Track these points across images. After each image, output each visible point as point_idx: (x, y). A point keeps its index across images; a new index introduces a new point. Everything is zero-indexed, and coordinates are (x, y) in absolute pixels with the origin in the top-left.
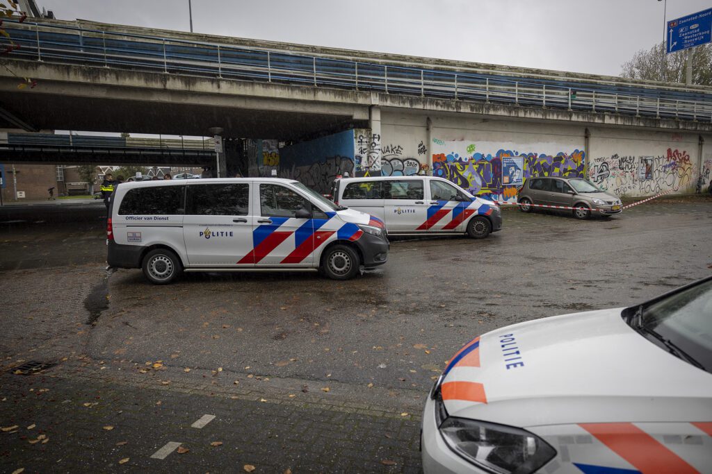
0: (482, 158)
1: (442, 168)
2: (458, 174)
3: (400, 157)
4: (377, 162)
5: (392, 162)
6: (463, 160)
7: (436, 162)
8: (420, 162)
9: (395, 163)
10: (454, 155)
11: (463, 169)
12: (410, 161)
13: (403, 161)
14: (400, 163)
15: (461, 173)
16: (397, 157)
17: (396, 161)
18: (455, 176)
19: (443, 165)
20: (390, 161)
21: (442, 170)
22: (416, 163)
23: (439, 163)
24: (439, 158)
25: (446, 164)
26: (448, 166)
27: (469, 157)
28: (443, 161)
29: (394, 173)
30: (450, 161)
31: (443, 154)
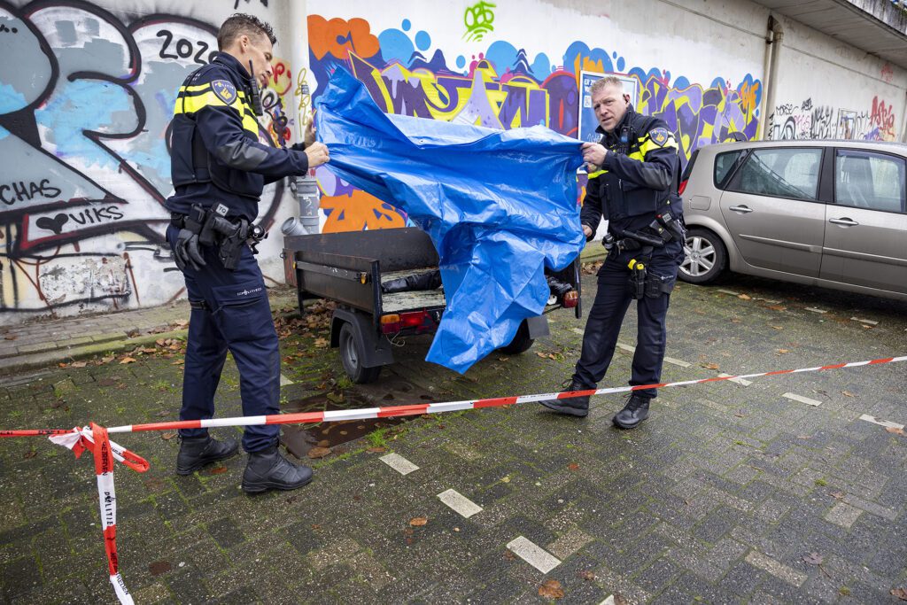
0: (520, 67)
6: (451, 64)
7: (329, 58)
9: (66, 29)
10: (411, 35)
12: (179, 31)
13: (128, 25)
14: (110, 34)
20: (22, 10)
25: (376, 74)
26: (388, 83)
27: (473, 57)
28: (364, 59)
29: (65, 88)
30: (394, 61)
31: (362, 24)
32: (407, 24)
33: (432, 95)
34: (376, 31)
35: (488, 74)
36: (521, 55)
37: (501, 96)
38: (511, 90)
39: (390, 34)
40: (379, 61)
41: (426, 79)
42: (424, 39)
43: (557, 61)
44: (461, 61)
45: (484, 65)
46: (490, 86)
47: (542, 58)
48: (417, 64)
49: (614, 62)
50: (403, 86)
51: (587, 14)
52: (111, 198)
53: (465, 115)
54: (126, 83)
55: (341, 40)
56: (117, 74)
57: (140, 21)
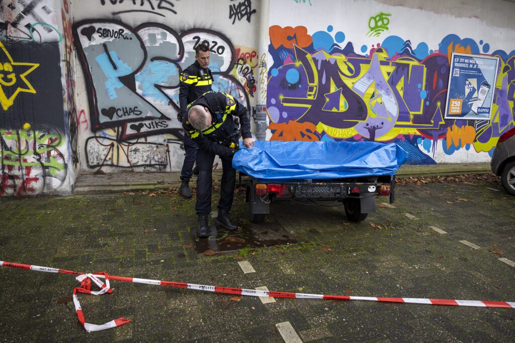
0: (405, 49)
1: (298, 64)
2: (340, 83)
3: (170, 19)
6: (357, 50)
7: (282, 48)
8: (237, 43)
9: (152, 37)
10: (333, 34)
11: (356, 73)
12: (203, 37)
13: (180, 34)
14: (172, 39)
15: (348, 82)
16: (160, 20)
17: (157, 31)
18: (333, 89)
19: (302, 56)
21: (300, 69)
22: (220, 42)
23: (290, 51)
25: (309, 56)
26: (316, 61)
27: (373, 46)
28: (303, 48)
29: (149, 65)
30: (320, 49)
31: (303, 29)
32: (330, 28)
33: (344, 68)
34: (310, 33)
35: (383, 56)
36: (408, 44)
37: (391, 69)
38: (398, 66)
39: (320, 34)
40: (311, 50)
41: (340, 59)
42: (341, 36)
43: (434, 46)
44: (364, 48)
45: (380, 50)
46: (382, 63)
47: (423, 46)
48: (335, 50)
49: (481, 47)
50: (325, 63)
51: (460, 17)
52: (164, 117)
53: (365, 80)
54: (176, 62)
55: (290, 38)
56: (173, 58)
57: (185, 32)
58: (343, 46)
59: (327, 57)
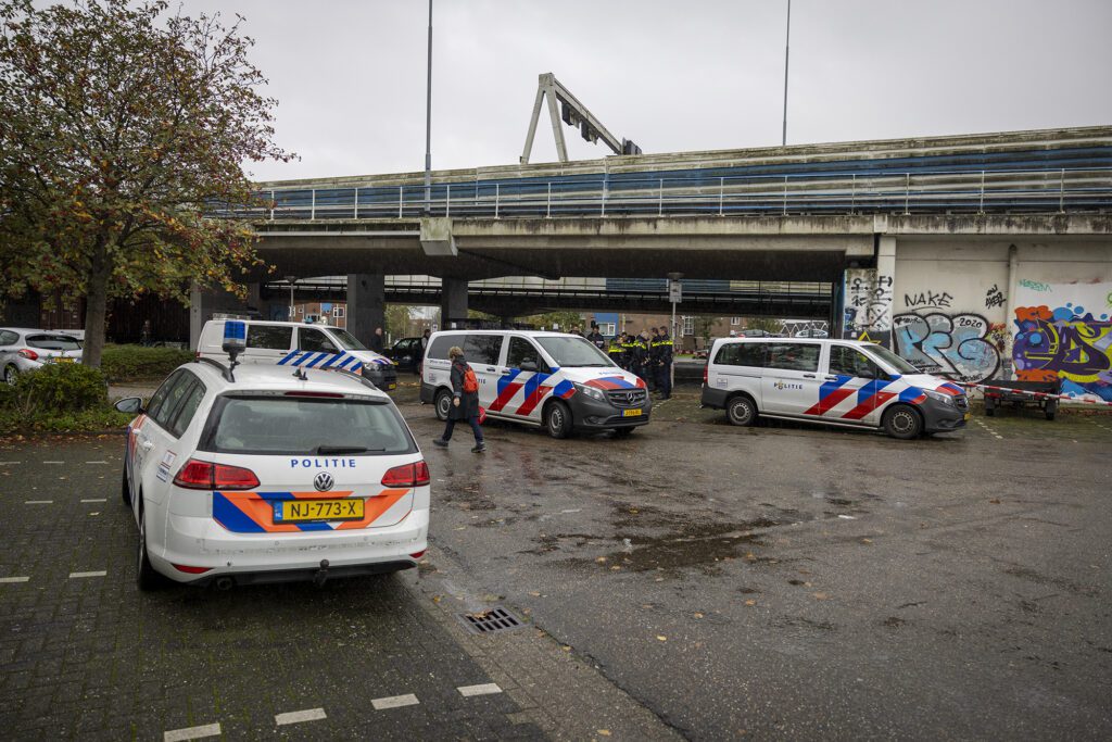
1: (1040, 330)
2: (1079, 342)
3: (945, 310)
4: (883, 318)
5: (929, 319)
6: (1097, 317)
7: (1027, 321)
8: (990, 320)
9: (934, 321)
10: (1072, 309)
11: (1098, 334)
12: (967, 318)
13: (951, 318)
14: (946, 321)
15: (1089, 342)
16: (939, 311)
17: (935, 317)
18: (1073, 346)
19: (1044, 325)
20: (924, 318)
21: (1042, 334)
22: (979, 320)
23: (1034, 323)
24: (1033, 314)
25: (1050, 325)
26: (1056, 328)
28: (1045, 320)
29: (931, 336)
30: (1060, 319)
31: (1047, 308)
32: (1070, 305)
33: (1084, 332)
34: (1051, 309)
39: (1060, 310)
40: (1052, 320)
41: (1080, 325)
42: (1080, 310)
44: (1104, 317)
48: (1075, 320)
50: (1065, 329)
52: (938, 365)
53: (1107, 339)
54: (948, 334)
56: (945, 330)
57: (955, 317)
58: (1082, 316)
59: (1067, 324)
